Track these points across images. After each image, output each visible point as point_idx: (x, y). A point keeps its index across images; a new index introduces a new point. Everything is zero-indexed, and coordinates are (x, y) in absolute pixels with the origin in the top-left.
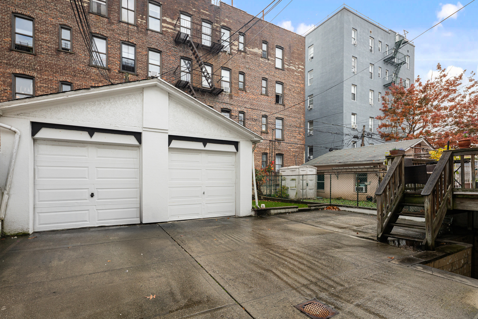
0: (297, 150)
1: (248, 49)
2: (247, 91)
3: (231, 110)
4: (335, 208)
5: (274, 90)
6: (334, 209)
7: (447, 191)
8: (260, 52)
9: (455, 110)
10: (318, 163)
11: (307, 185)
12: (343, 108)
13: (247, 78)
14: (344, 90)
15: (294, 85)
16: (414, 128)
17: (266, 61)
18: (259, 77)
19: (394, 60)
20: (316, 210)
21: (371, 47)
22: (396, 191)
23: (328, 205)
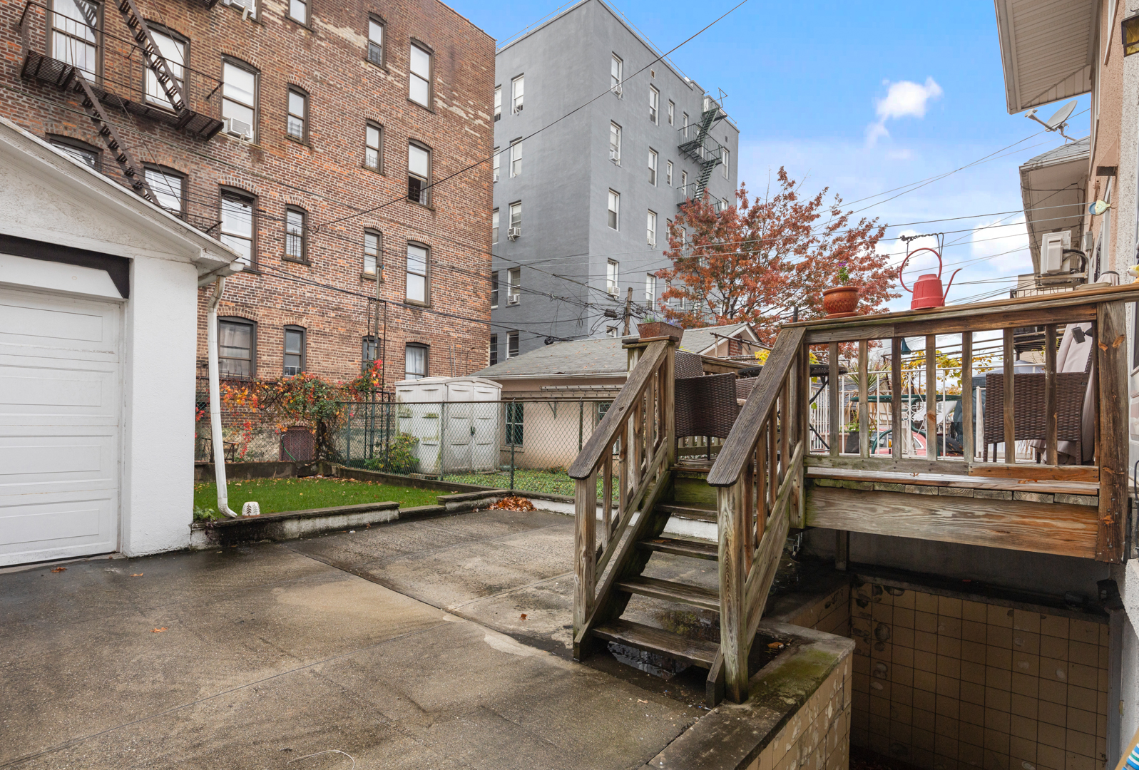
0: (467, 336)
1: (321, 24)
2: (316, 149)
3: (257, 196)
4: (520, 502)
5: (403, 162)
6: (517, 505)
7: (789, 467)
8: (360, 42)
9: (807, 272)
10: (509, 372)
11: (473, 433)
12: (588, 243)
13: (316, 109)
14: (591, 198)
15: (462, 159)
16: (733, 306)
17: (379, 74)
18: (357, 115)
19: (700, 151)
20: (463, 511)
21: (654, 111)
22: (647, 461)
23: (503, 493)
